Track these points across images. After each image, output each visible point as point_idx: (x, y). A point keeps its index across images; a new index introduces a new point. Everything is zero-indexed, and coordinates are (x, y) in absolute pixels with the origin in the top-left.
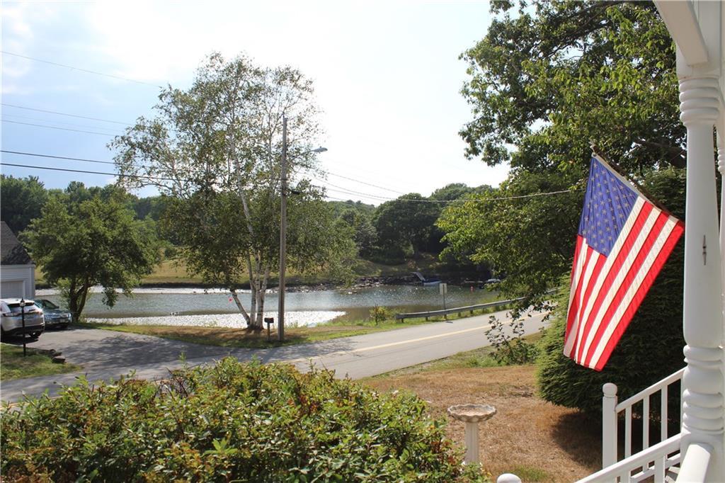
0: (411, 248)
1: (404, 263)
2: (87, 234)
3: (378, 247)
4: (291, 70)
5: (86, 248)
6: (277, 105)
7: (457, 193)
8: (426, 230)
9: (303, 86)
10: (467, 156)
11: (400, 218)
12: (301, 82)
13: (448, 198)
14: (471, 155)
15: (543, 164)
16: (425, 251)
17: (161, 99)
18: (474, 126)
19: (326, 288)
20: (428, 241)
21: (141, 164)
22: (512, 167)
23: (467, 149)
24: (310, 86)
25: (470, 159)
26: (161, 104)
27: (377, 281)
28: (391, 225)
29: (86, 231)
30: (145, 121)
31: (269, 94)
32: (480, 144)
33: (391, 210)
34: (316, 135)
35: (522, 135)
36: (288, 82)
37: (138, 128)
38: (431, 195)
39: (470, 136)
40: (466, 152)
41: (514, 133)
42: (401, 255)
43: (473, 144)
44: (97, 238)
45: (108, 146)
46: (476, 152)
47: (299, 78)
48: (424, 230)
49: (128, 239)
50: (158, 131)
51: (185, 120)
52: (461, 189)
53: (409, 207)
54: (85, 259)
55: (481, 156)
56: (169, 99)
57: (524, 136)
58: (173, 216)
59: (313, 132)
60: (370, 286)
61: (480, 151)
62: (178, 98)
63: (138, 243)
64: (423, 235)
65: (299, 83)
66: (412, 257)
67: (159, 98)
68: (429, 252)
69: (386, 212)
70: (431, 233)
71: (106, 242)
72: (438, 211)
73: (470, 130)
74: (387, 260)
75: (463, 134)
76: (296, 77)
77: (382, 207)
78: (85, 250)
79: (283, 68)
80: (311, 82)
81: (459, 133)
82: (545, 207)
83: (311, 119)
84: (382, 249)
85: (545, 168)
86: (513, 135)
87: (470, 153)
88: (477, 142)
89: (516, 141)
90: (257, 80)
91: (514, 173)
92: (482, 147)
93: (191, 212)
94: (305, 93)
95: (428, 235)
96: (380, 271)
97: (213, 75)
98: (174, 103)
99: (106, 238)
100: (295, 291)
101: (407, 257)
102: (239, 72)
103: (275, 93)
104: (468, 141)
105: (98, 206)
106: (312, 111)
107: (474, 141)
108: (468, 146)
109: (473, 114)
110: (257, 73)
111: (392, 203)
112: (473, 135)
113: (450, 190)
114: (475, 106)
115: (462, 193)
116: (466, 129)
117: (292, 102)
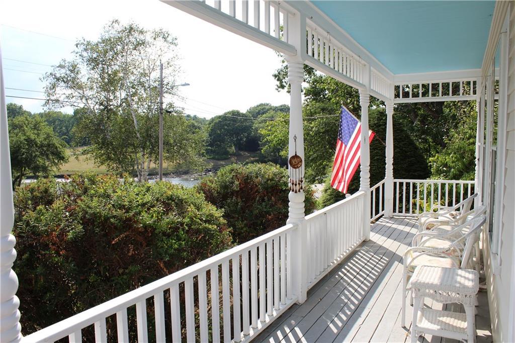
0: (233, 148)
1: (229, 158)
2: (25, 139)
3: (210, 148)
4: (163, 31)
5: (24, 149)
6: (154, 54)
7: (264, 110)
8: (243, 135)
9: (171, 41)
10: (277, 89)
11: (226, 127)
12: (170, 39)
13: (258, 113)
14: (280, 89)
15: (324, 96)
16: (243, 150)
17: (77, 46)
18: (282, 71)
19: (175, 177)
20: (245, 143)
21: (62, 91)
22: (305, 97)
23: (277, 85)
24: (175, 42)
25: (279, 91)
26: (77, 50)
27: (210, 171)
28: (219, 132)
29: (23, 138)
30: (66, 62)
31: (148, 46)
32: (285, 82)
33: (220, 121)
34: (179, 74)
35: (311, 77)
36: (161, 38)
37: (61, 66)
38: (246, 111)
39: (279, 77)
40: (277, 87)
41: (306, 75)
42: (227, 153)
43: (281, 82)
44: (30, 142)
45: (40, 79)
46: (282, 87)
47: (168, 37)
48: (242, 135)
49: (51, 143)
50: (74, 68)
51: (94, 62)
52: (267, 107)
53: (232, 120)
54: (24, 156)
55: (286, 89)
56: (82, 47)
57: (312, 77)
58: (86, 127)
59: (177, 72)
60: (205, 174)
61: (285, 86)
62: (89, 47)
63: (58, 145)
64: (241, 139)
65: (168, 39)
66: (233, 155)
67: (76, 46)
68: (246, 150)
69: (216, 123)
70: (247, 137)
71: (36, 145)
72: (252, 122)
73: (279, 73)
74: (216, 157)
75: (275, 76)
76: (166, 35)
77: (213, 120)
78: (24, 150)
79: (157, 30)
80: (176, 39)
81: (273, 75)
82: (325, 123)
83: (175, 63)
84: (213, 149)
85: (325, 98)
86: (305, 76)
87: (279, 88)
88: (283, 81)
89: (307, 80)
90: (142, 37)
91: (307, 101)
92: (287, 84)
93: (99, 125)
94: (172, 46)
95: (245, 139)
96: (212, 164)
97: (113, 34)
98: (86, 50)
99: (36, 142)
100: (153, 179)
101: (231, 155)
102: (130, 32)
103: (152, 46)
104: (278, 80)
105: (27, 120)
106: (176, 58)
107: (281, 80)
108: (278, 83)
109: (281, 64)
110: (141, 32)
111: (220, 117)
112: (281, 77)
113: (260, 107)
114: (282, 59)
115: (268, 110)
116: (277, 73)
117: (163, 52)
